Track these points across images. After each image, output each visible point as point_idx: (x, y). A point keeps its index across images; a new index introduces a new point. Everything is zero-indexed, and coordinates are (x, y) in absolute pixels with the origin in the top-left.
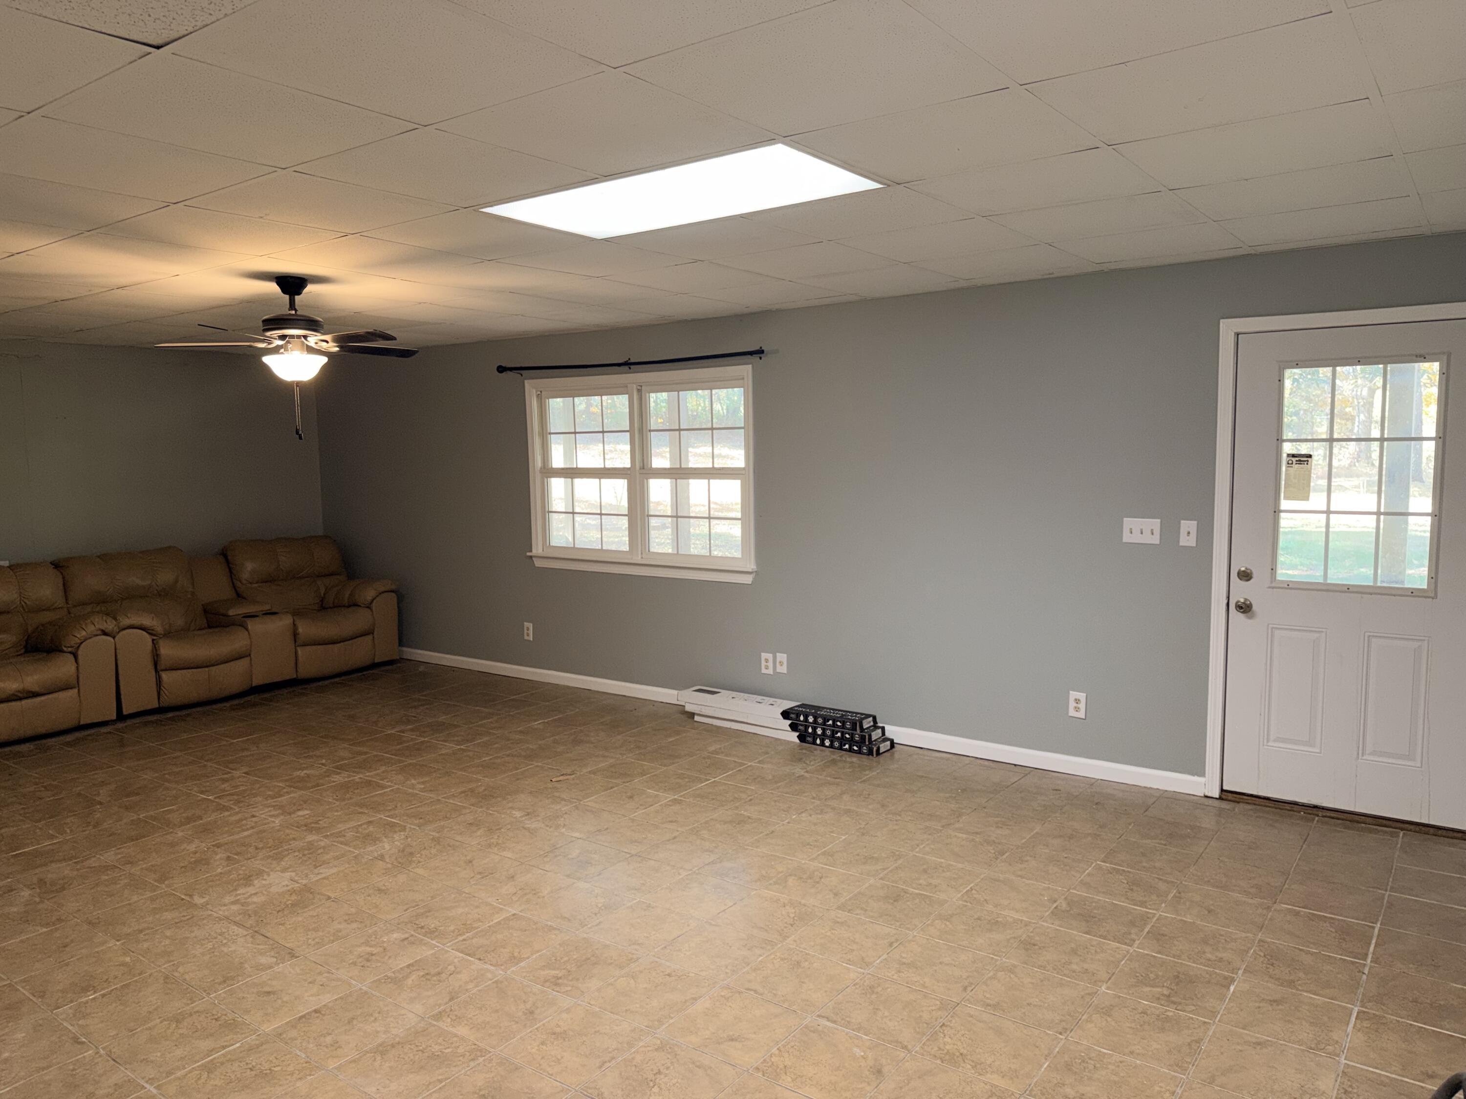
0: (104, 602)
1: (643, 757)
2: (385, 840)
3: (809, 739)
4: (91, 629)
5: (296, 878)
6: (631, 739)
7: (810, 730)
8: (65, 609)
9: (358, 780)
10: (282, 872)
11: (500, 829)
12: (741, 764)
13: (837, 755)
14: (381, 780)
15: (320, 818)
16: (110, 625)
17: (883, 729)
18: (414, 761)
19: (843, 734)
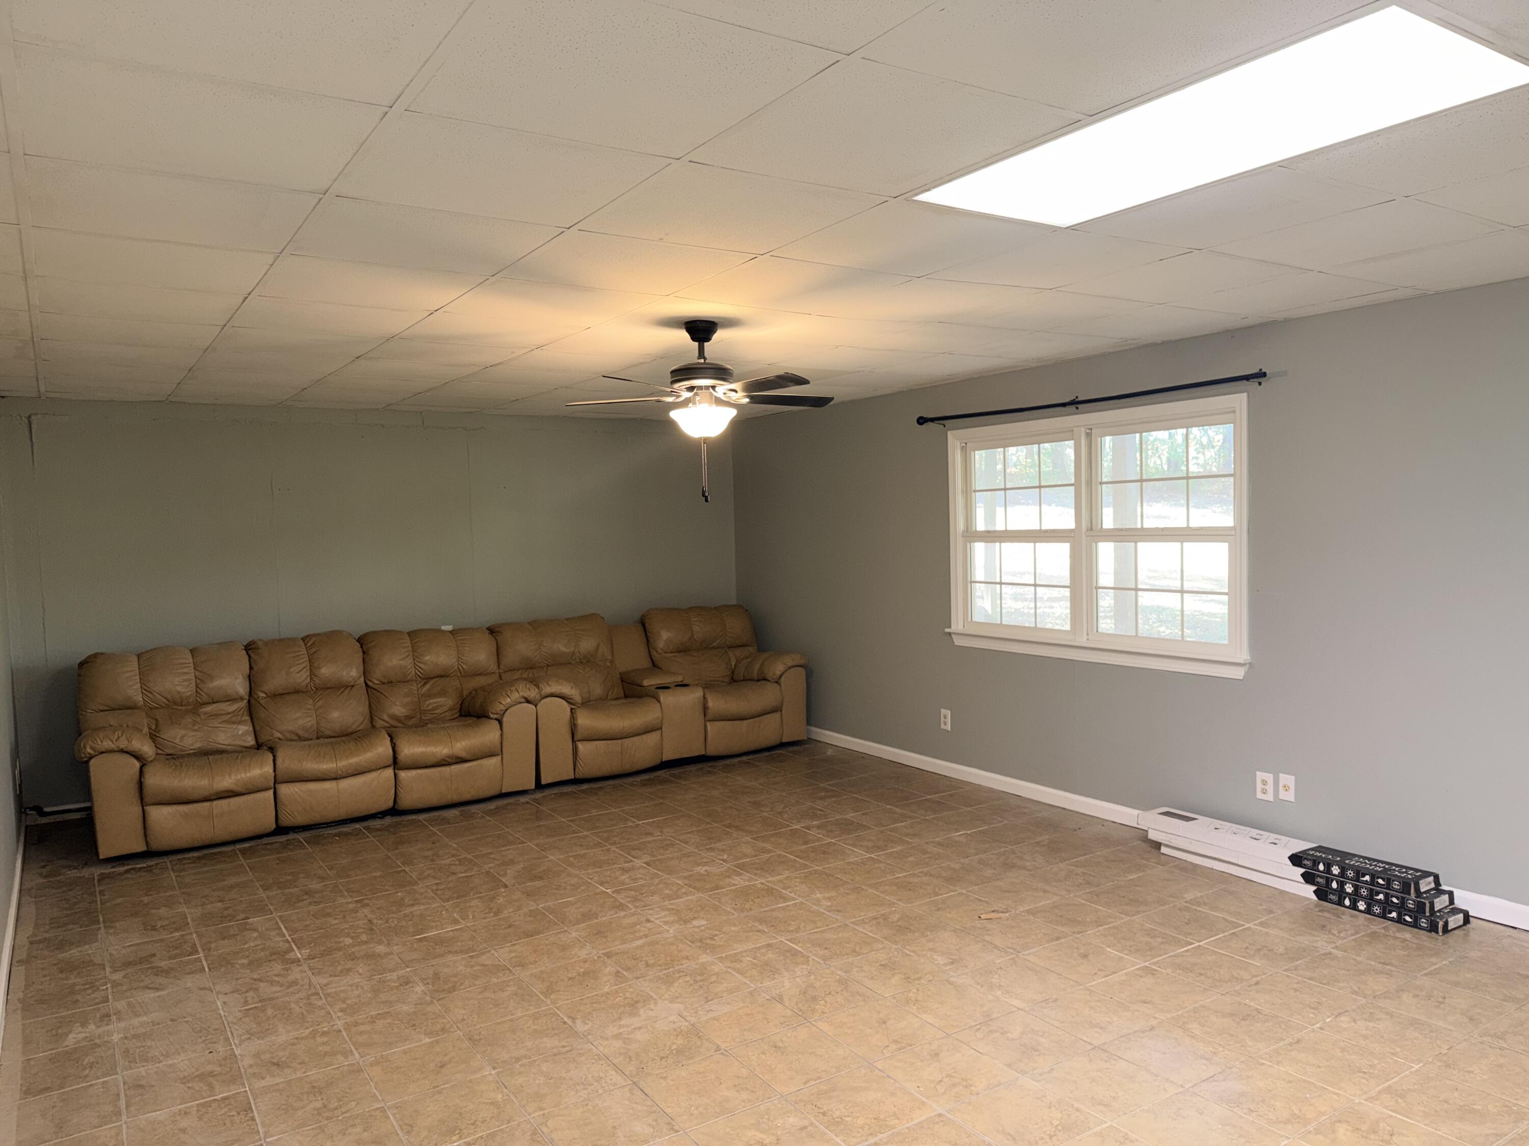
0: (531, 668)
1: (1096, 898)
2: (786, 974)
3: (1332, 897)
4: (515, 696)
5: (685, 1014)
6: (1080, 870)
7: (1334, 885)
8: (497, 675)
9: (759, 886)
10: (671, 1001)
11: (919, 979)
12: (1236, 925)
13: (1379, 925)
14: (783, 889)
15: (717, 933)
16: (533, 693)
17: (1451, 894)
18: (820, 868)
19: (1387, 896)
